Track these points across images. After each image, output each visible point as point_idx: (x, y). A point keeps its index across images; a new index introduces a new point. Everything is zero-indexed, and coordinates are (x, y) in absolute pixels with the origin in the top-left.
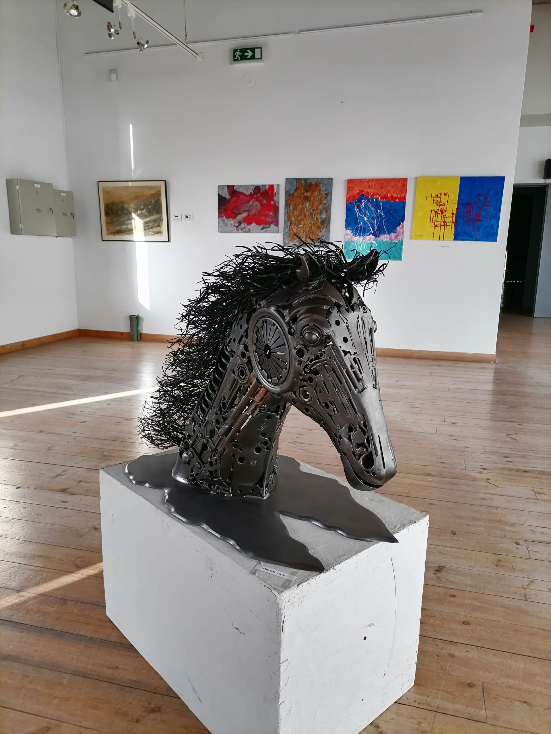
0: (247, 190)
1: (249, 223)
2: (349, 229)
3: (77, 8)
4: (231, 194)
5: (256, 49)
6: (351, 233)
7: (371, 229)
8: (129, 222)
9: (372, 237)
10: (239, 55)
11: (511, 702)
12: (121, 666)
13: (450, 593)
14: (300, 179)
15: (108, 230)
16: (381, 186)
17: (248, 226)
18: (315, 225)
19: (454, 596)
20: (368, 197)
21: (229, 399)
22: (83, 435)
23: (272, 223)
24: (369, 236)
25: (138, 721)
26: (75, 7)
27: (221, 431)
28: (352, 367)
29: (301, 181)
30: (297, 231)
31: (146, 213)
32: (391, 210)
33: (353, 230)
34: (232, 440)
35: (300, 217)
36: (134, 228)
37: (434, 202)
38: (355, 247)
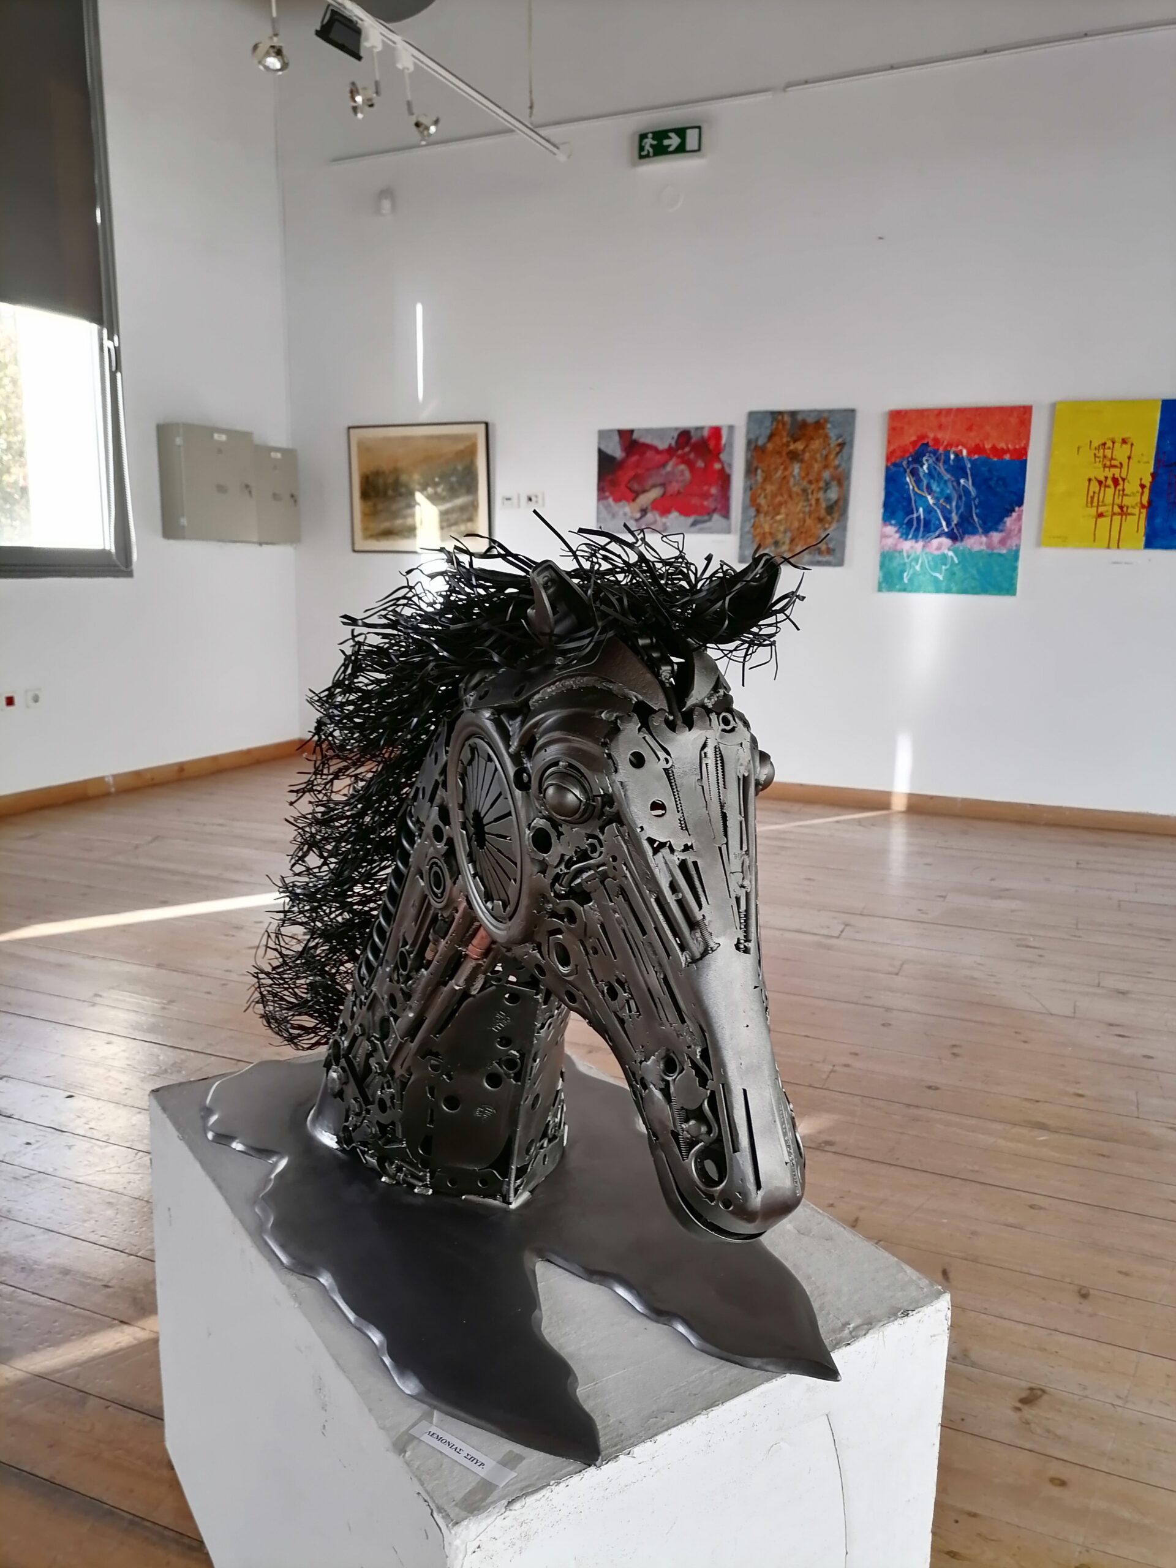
0: (662, 439)
1: (665, 512)
2: (891, 525)
3: (279, 53)
4: (626, 449)
5: (688, 131)
6: (896, 532)
7: (944, 524)
8: (409, 511)
9: (946, 541)
10: (652, 146)
13: (1052, 1473)
14: (780, 413)
15: (365, 529)
16: (970, 423)
17: (662, 518)
18: (813, 516)
19: (1063, 1483)
20: (938, 449)
21: (413, 945)
23: (714, 510)
24: (939, 540)
26: (275, 50)
27: (398, 1027)
28: (674, 887)
29: (783, 417)
30: (771, 528)
31: (444, 493)
32: (991, 479)
33: (900, 525)
34: (425, 1051)
35: (779, 498)
36: (418, 525)
37: (1097, 460)
38: (905, 564)
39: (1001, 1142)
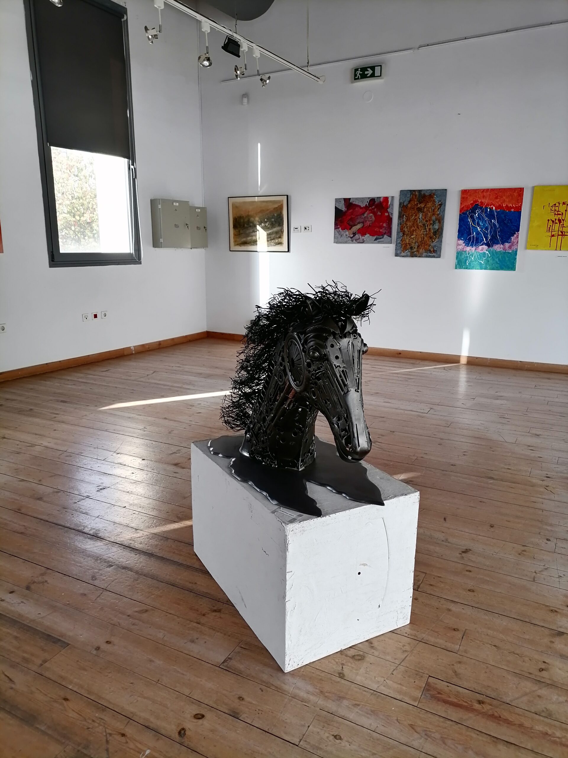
0: (363, 202)
1: (363, 234)
2: (461, 240)
3: (208, 59)
4: (347, 207)
5: (376, 67)
6: (463, 243)
7: (484, 239)
8: (254, 234)
9: (485, 247)
10: (360, 74)
11: (483, 644)
12: (198, 583)
13: (467, 569)
14: (414, 191)
15: (235, 241)
16: (497, 196)
17: (362, 236)
18: (427, 236)
20: (483, 207)
21: (273, 396)
22: (197, 424)
23: (385, 233)
24: (482, 246)
25: (204, 615)
26: (207, 58)
27: (268, 419)
28: (340, 376)
29: (415, 193)
30: (409, 241)
31: (269, 226)
32: (506, 220)
33: (465, 240)
35: (413, 228)
36: (258, 240)
37: (552, 211)
38: (467, 257)
39: (475, 482)
